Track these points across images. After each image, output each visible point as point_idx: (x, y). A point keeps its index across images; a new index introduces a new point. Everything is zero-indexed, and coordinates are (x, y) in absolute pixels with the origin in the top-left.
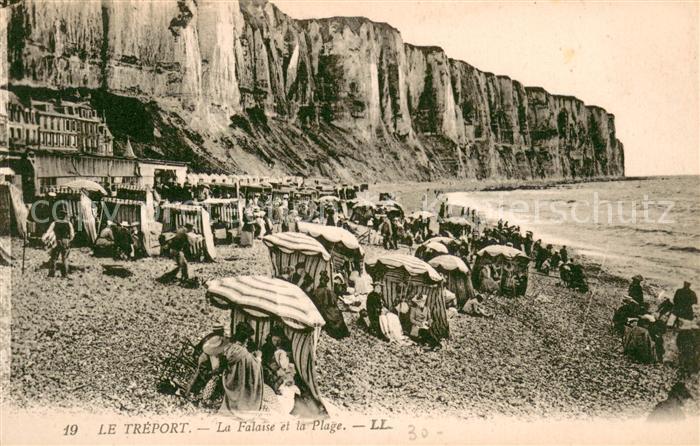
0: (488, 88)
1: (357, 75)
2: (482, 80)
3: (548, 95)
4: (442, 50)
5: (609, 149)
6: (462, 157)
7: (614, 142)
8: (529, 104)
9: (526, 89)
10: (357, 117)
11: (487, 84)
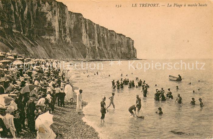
0: (97, 29)
1: (51, 20)
2: (95, 26)
3: (116, 33)
4: (82, 15)
5: (132, 51)
6: (88, 51)
7: (134, 48)
8: (110, 36)
9: (109, 30)
10: (51, 35)
11: (97, 28)
